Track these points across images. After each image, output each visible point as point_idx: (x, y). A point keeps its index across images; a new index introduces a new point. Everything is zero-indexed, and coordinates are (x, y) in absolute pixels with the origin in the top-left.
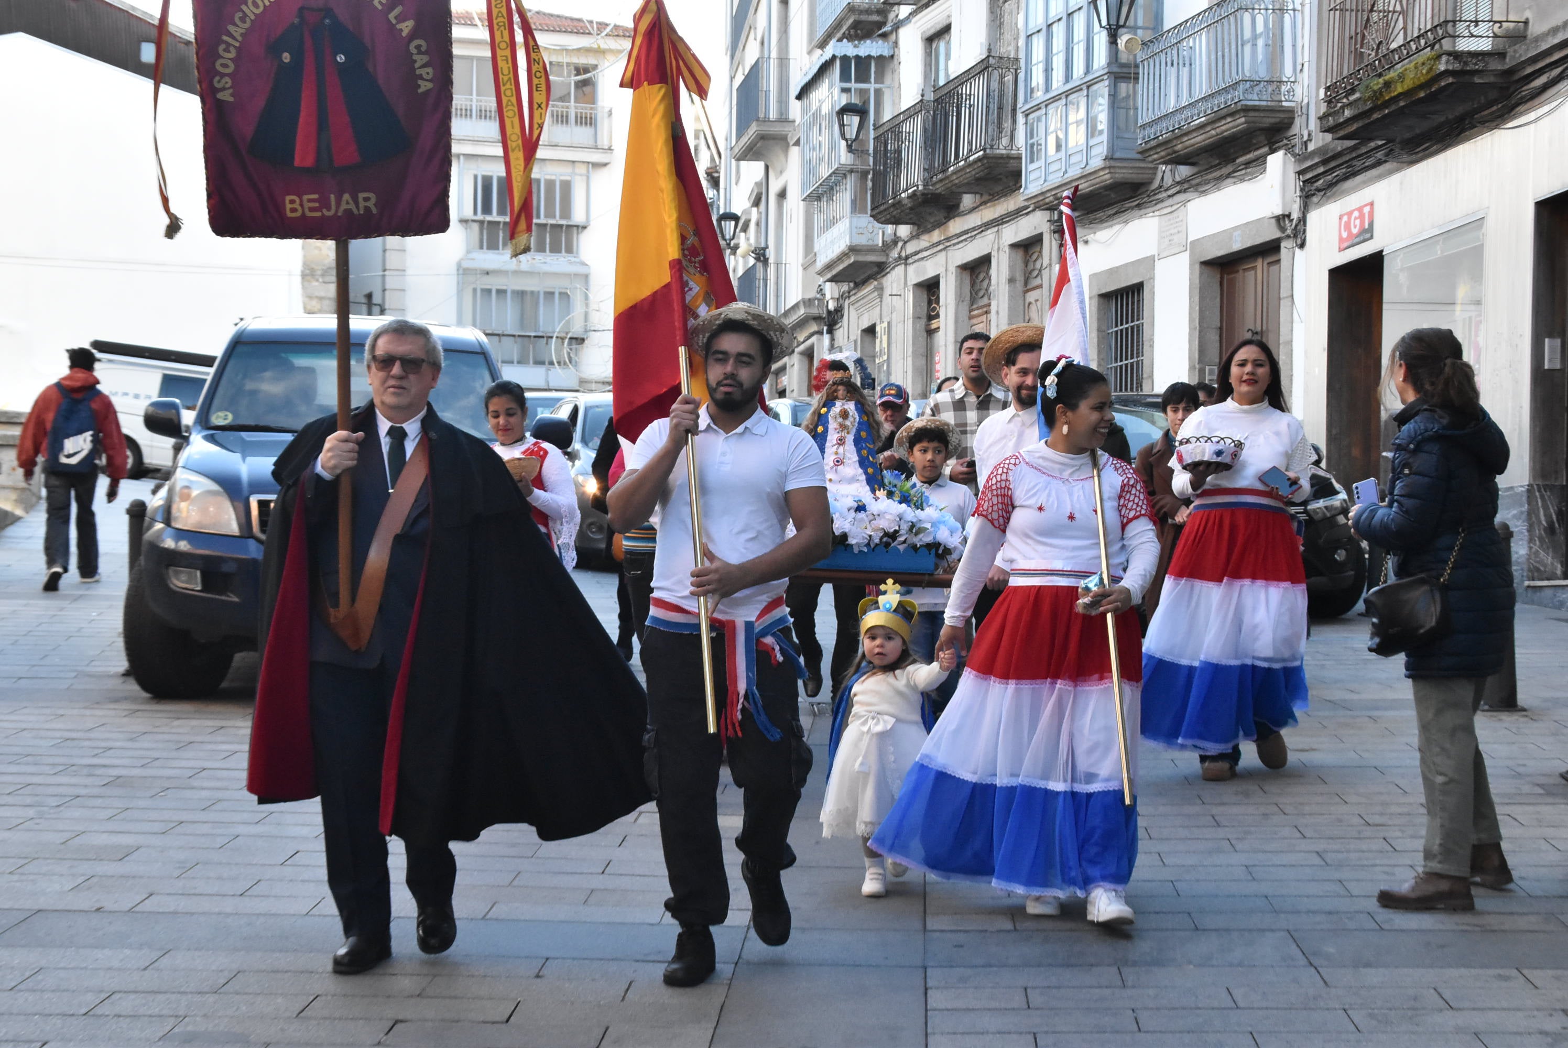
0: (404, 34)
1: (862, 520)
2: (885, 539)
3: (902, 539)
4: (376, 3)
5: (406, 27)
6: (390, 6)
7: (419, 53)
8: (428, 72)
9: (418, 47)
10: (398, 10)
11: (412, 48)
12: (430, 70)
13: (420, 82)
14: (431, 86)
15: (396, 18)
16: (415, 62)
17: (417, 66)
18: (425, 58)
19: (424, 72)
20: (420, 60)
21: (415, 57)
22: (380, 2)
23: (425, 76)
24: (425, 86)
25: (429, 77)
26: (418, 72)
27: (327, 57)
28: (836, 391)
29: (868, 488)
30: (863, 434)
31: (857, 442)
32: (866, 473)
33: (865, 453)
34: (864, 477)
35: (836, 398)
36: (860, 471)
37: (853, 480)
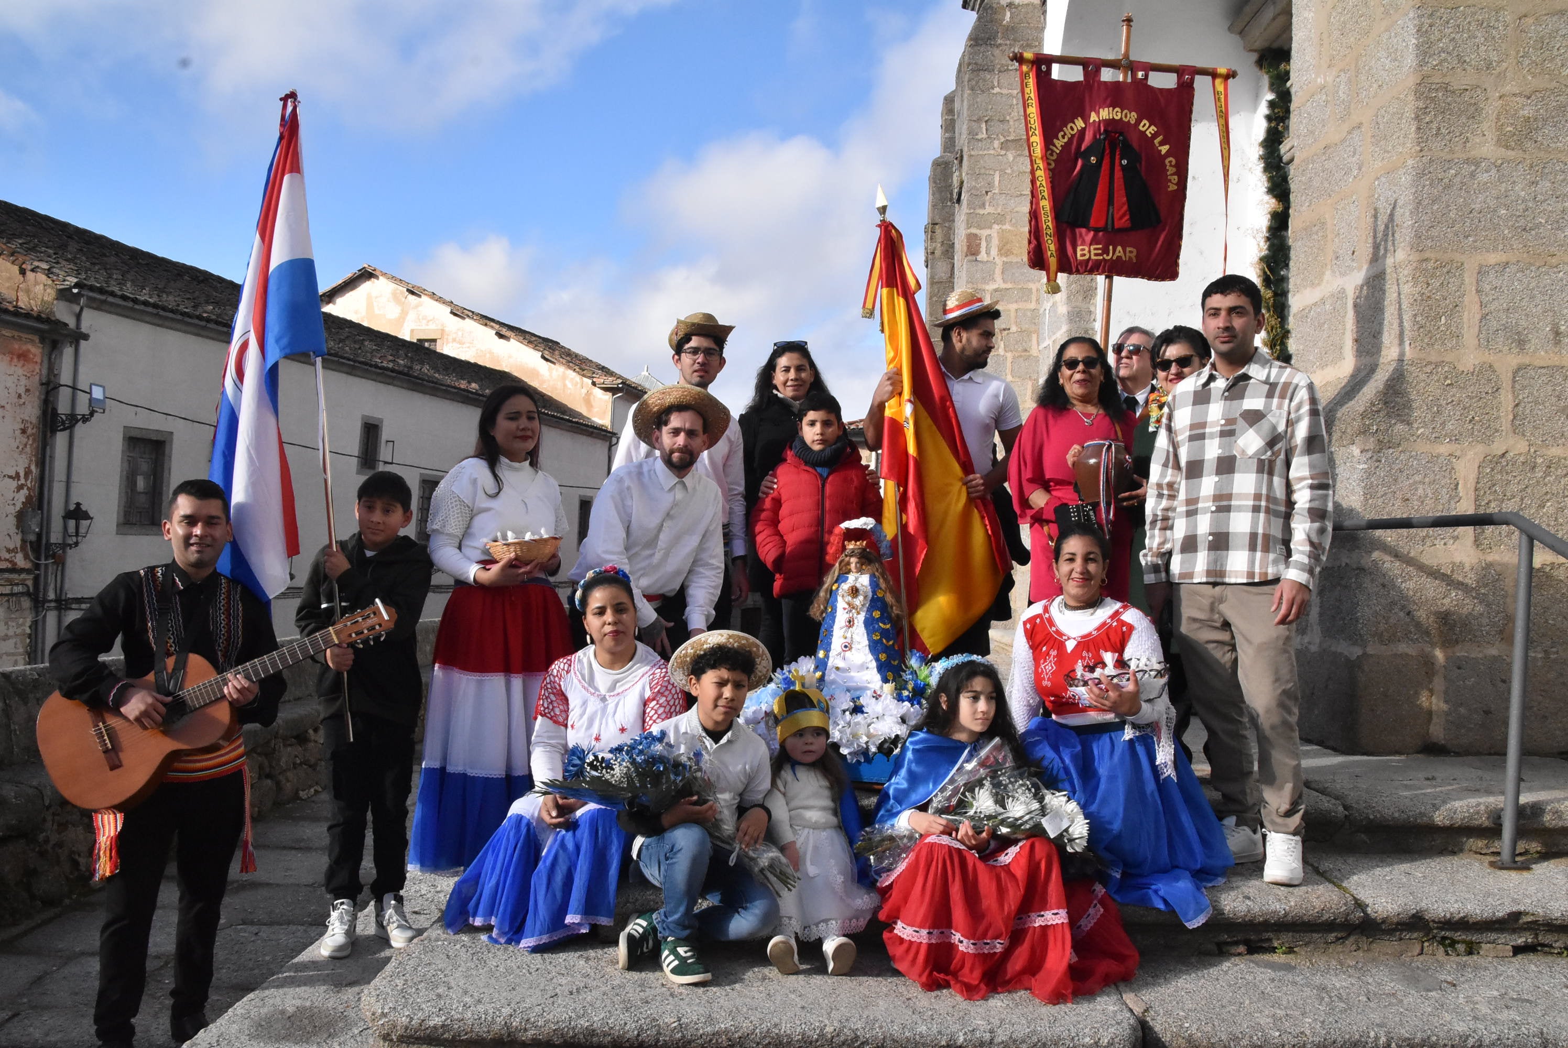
0: (1163, 153)
4: (1148, 133)
5: (1164, 149)
6: (1155, 136)
7: (1171, 166)
8: (1175, 179)
9: (1170, 162)
10: (1160, 138)
11: (1167, 161)
12: (1176, 177)
13: (1169, 184)
14: (1176, 187)
15: (1159, 143)
16: (1168, 170)
17: (1168, 173)
18: (1174, 170)
19: (1172, 178)
20: (1171, 170)
21: (1168, 168)
22: (1150, 132)
23: (1173, 181)
24: (1172, 187)
25: (1175, 182)
26: (1169, 177)
27: (1117, 161)
28: (849, 563)
29: (878, 677)
30: (877, 614)
31: (868, 623)
32: (877, 660)
33: (875, 635)
34: (874, 664)
35: (849, 571)
36: (871, 657)
37: (862, 667)
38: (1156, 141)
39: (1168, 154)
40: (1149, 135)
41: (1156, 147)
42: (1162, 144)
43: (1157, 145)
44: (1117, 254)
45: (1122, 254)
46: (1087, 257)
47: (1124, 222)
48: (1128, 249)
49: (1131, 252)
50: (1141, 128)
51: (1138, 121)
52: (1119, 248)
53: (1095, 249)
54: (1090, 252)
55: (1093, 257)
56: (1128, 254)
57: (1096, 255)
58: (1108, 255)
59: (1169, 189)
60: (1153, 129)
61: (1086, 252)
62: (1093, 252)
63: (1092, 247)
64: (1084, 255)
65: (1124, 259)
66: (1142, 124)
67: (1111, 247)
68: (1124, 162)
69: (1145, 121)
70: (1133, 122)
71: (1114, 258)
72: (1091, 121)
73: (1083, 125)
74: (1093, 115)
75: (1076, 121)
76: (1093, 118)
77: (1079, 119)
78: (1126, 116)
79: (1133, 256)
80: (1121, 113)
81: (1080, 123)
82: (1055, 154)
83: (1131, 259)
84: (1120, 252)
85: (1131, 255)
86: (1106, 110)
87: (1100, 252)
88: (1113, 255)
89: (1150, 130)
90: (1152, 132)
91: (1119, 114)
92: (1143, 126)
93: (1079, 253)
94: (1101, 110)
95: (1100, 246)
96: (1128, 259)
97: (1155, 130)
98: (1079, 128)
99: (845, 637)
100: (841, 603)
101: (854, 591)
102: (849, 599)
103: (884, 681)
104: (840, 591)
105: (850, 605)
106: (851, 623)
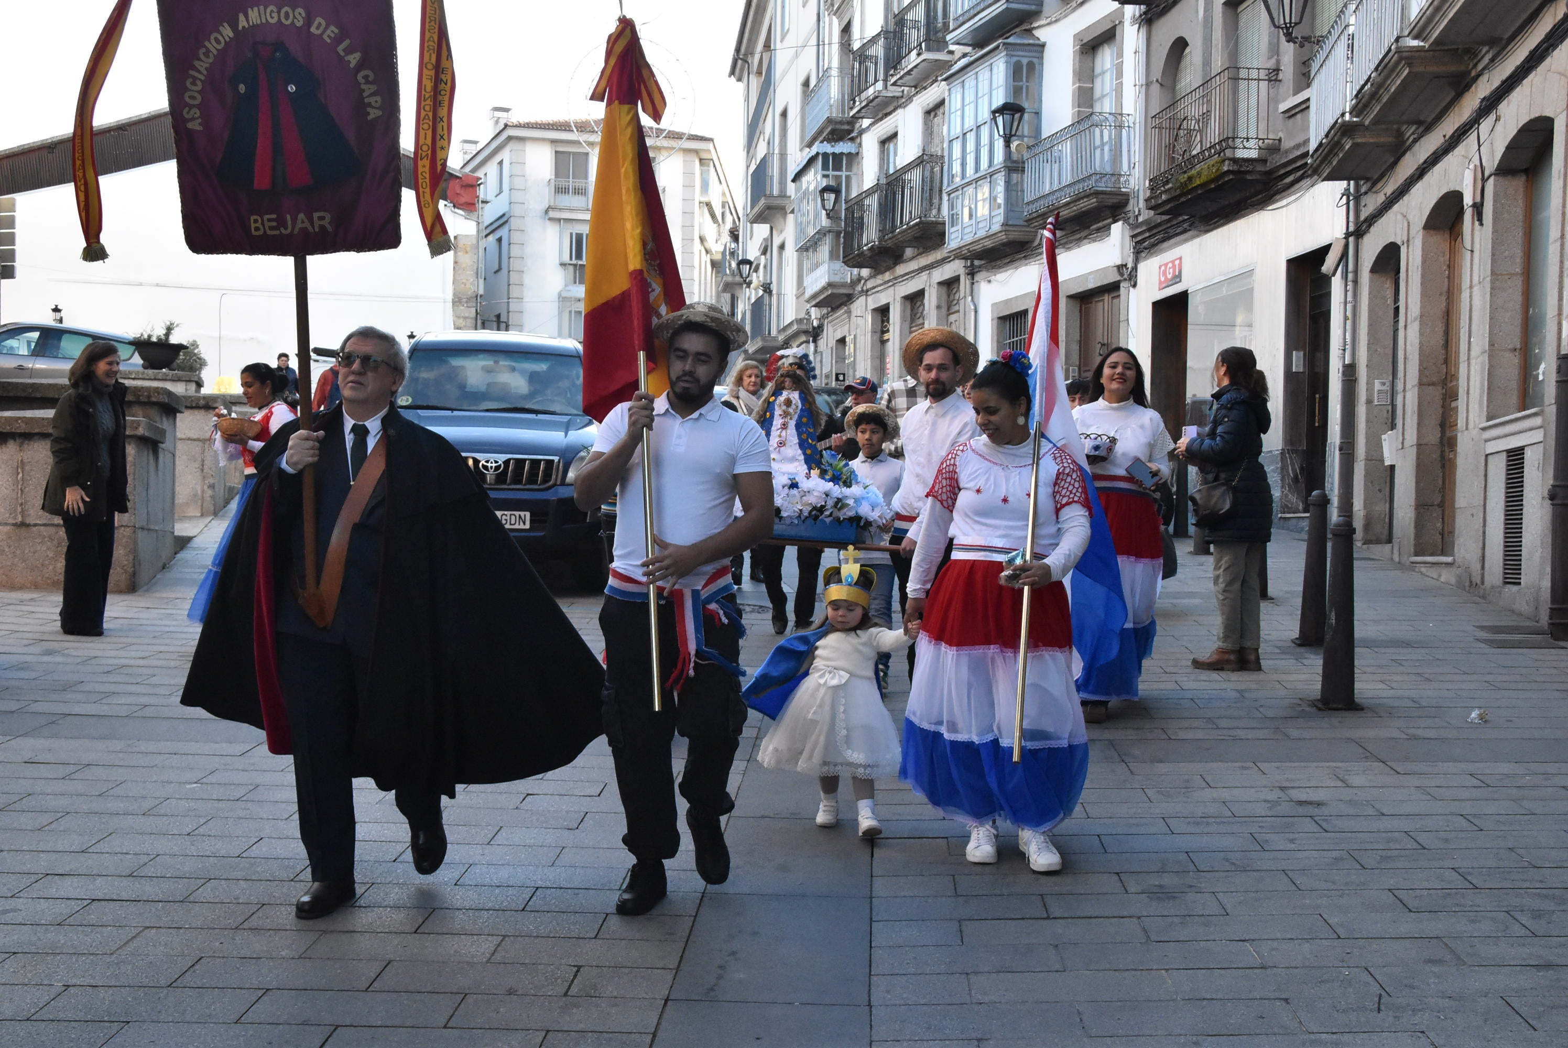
0: (352, 65)
1: (794, 496)
2: (814, 513)
3: (827, 513)
4: (325, 37)
5: (354, 59)
6: (338, 40)
7: (368, 82)
8: (376, 100)
9: (366, 77)
10: (346, 43)
11: (360, 78)
12: (378, 98)
13: (369, 109)
14: (379, 113)
15: (344, 50)
16: (364, 91)
17: (365, 94)
18: (373, 88)
19: (372, 100)
20: (368, 89)
21: (363, 87)
22: (329, 36)
23: (373, 104)
24: (373, 114)
25: (378, 105)
26: (366, 100)
27: (281, 87)
28: (783, 382)
29: (805, 467)
30: (804, 420)
31: (798, 426)
32: (805, 454)
33: (804, 436)
34: (802, 457)
35: (784, 388)
36: (800, 452)
37: (793, 459)
38: (340, 49)
39: (360, 66)
40: (329, 41)
41: (341, 58)
42: (349, 51)
43: (342, 54)
44: (299, 225)
45: (307, 224)
46: (261, 232)
47: (304, 178)
48: (316, 215)
49: (321, 218)
50: (313, 29)
51: (309, 22)
52: (301, 216)
53: (269, 220)
54: (263, 224)
55: (269, 232)
56: (317, 223)
57: (271, 228)
58: (286, 228)
59: (369, 118)
60: (333, 30)
61: (259, 225)
62: (267, 224)
63: (266, 217)
64: (257, 228)
65: (310, 229)
66: (315, 24)
67: (288, 217)
68: (292, 88)
69: (319, 20)
70: (299, 23)
71: (296, 232)
72: (240, 28)
73: (231, 35)
74: (241, 17)
75: (221, 28)
76: (242, 23)
77: (226, 25)
78: (287, 16)
79: (326, 223)
80: (279, 13)
81: (227, 32)
82: (199, 83)
83: (322, 227)
84: (303, 222)
85: (322, 223)
86: (256, 9)
87: (274, 224)
88: (293, 228)
89: (329, 32)
90: (333, 35)
91: (275, 15)
92: (318, 28)
93: (253, 225)
94: (250, 10)
95: (274, 216)
96: (317, 230)
97: (336, 31)
98: (228, 39)
99: (780, 436)
100: (778, 412)
101: (788, 402)
102: (784, 408)
103: (810, 469)
104: (778, 402)
105: (784, 412)
106: (784, 426)
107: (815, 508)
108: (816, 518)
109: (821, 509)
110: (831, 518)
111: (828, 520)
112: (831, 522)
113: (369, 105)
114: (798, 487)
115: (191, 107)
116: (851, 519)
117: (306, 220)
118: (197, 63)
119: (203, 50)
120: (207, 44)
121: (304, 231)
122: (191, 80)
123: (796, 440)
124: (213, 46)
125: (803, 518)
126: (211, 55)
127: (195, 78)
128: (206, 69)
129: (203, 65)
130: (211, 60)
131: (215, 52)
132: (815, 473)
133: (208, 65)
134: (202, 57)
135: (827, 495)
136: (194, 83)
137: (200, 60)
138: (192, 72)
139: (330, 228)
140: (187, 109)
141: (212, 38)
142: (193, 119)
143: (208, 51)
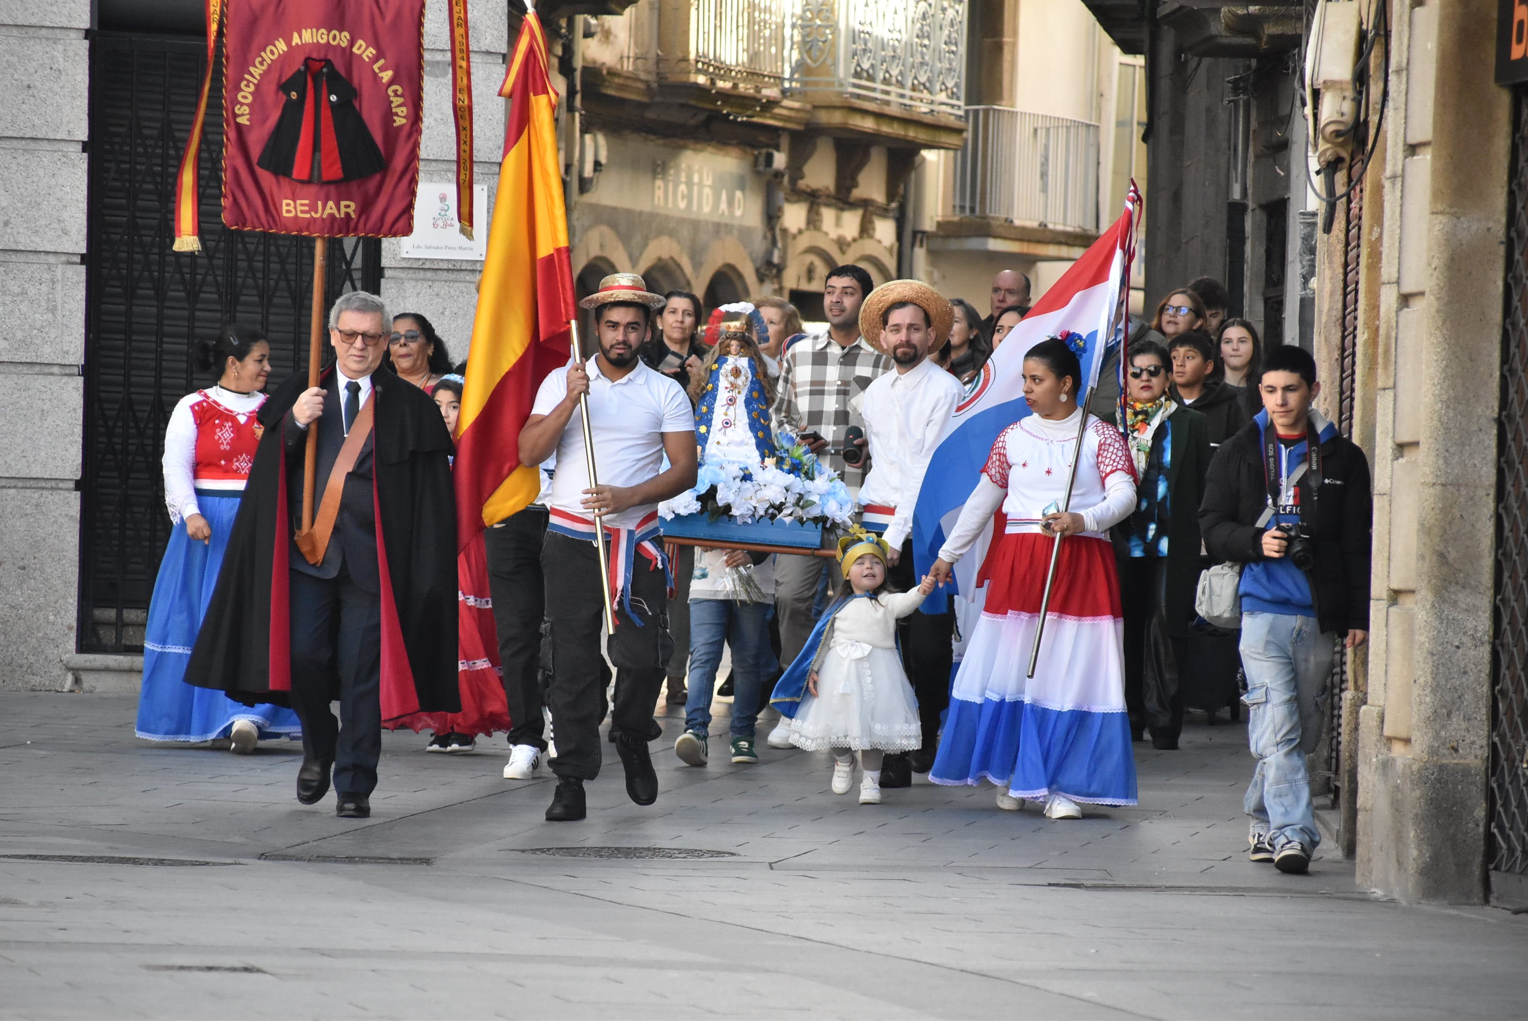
0: (384, 81)
1: (748, 489)
2: (771, 511)
3: (788, 511)
4: (364, 56)
5: (387, 76)
6: (376, 59)
7: (396, 95)
8: (402, 111)
9: (395, 92)
10: (381, 62)
11: (390, 92)
12: (404, 109)
13: (395, 118)
14: (404, 121)
15: (379, 68)
16: (392, 102)
17: (393, 105)
18: (401, 100)
19: (398, 110)
20: (397, 101)
21: (391, 99)
22: (368, 56)
23: (400, 113)
24: (399, 121)
25: (403, 115)
26: (394, 110)
27: (324, 96)
28: (729, 346)
29: (757, 453)
30: (755, 394)
31: (748, 402)
32: (756, 437)
33: (754, 414)
34: (753, 441)
35: (729, 353)
36: (750, 434)
37: (742, 443)
38: (376, 67)
39: (391, 83)
40: (367, 60)
41: (375, 75)
42: (382, 69)
43: (377, 71)
44: (328, 211)
45: (335, 211)
46: (292, 215)
47: (335, 171)
48: (343, 203)
49: (348, 206)
50: (355, 50)
51: (352, 43)
52: (331, 203)
53: (302, 205)
54: (295, 208)
55: (300, 215)
56: (343, 210)
57: (302, 212)
58: (316, 212)
59: (395, 125)
60: (371, 51)
61: (291, 208)
62: (299, 208)
63: (298, 202)
64: (288, 211)
65: (337, 215)
66: (357, 45)
67: (320, 203)
68: (333, 98)
70: (344, 44)
71: (324, 216)
72: (294, 44)
73: (285, 49)
74: (296, 35)
75: (277, 43)
76: (296, 40)
77: (281, 40)
78: (334, 38)
79: (350, 211)
80: (328, 35)
81: (281, 46)
82: (251, 85)
83: (348, 215)
84: (331, 208)
85: (348, 210)
86: (309, 31)
87: (307, 208)
88: (322, 213)
89: (368, 53)
90: (371, 55)
91: (325, 37)
92: (359, 49)
93: (285, 208)
94: (304, 31)
95: (307, 202)
96: (342, 216)
97: (374, 52)
98: (281, 52)
99: (726, 414)
100: (723, 383)
101: (736, 372)
102: (732, 379)
103: (763, 457)
104: (722, 371)
105: (732, 385)
106: (732, 401)
107: (772, 506)
108: (773, 516)
109: (780, 508)
110: (791, 518)
111: (788, 520)
112: (791, 523)
113: (397, 114)
114: (751, 480)
115: (242, 104)
116: (816, 520)
117: (334, 207)
118: (252, 69)
119: (260, 59)
120: (263, 54)
121: (332, 216)
122: (245, 82)
123: (746, 420)
124: (269, 56)
125: (757, 517)
126: (265, 63)
127: (249, 81)
128: (260, 75)
129: (257, 71)
130: (265, 67)
131: (269, 62)
132: (770, 462)
133: (261, 72)
134: (257, 64)
135: (787, 491)
136: (247, 86)
137: (256, 67)
138: (247, 76)
139: (353, 216)
140: (238, 106)
141: (268, 49)
142: (243, 115)
143: (264, 60)
